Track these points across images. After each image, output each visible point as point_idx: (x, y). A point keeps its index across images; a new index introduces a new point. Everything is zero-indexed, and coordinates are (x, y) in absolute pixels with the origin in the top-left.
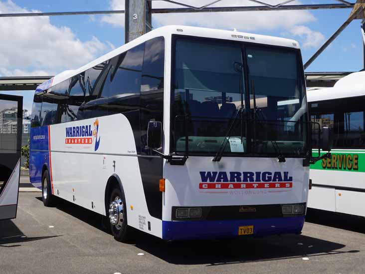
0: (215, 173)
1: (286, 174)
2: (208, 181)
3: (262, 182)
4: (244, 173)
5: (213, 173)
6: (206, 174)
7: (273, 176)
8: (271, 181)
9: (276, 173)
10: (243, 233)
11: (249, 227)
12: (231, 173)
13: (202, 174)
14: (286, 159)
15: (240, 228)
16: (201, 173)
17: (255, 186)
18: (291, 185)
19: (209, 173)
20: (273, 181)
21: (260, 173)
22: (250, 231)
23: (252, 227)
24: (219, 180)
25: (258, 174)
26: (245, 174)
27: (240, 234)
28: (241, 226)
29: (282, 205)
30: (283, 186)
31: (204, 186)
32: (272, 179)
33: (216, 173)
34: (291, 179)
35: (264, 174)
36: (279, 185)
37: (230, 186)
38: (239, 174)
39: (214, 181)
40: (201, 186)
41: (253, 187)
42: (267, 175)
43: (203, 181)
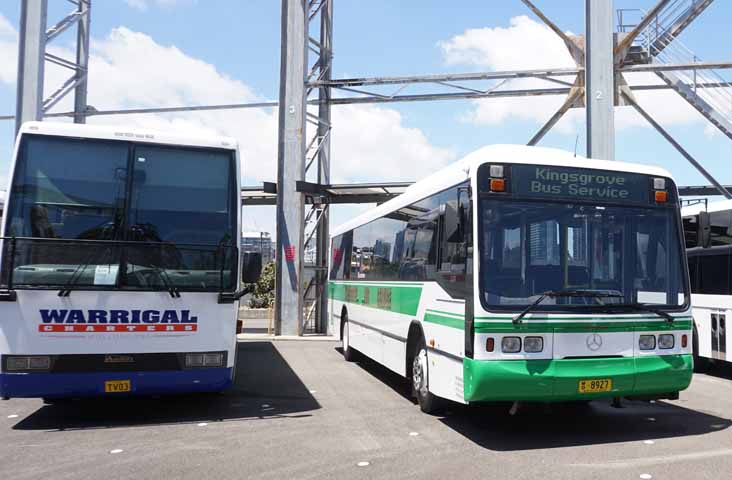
0: (64, 312)
1: (185, 313)
2: (53, 322)
3: (142, 323)
4: (112, 311)
5: (61, 311)
6: (49, 314)
7: (161, 316)
8: (158, 321)
9: (167, 312)
10: (113, 390)
11: (123, 382)
12: (90, 312)
13: (44, 313)
14: (181, 294)
15: (108, 383)
16: (41, 311)
17: (131, 328)
18: (194, 328)
19: (54, 312)
20: (162, 321)
21: (139, 312)
22: (125, 387)
23: (128, 382)
24: (70, 320)
25: (136, 313)
26: (114, 313)
27: (107, 390)
28: (109, 380)
29: (185, 354)
30: (180, 328)
31: (46, 328)
32: (161, 319)
33: (66, 311)
34: (194, 319)
35: (146, 314)
36: (172, 328)
37: (88, 328)
38: (103, 313)
39: (62, 321)
40: (41, 328)
41: (128, 330)
42: (151, 314)
43: (45, 321)
